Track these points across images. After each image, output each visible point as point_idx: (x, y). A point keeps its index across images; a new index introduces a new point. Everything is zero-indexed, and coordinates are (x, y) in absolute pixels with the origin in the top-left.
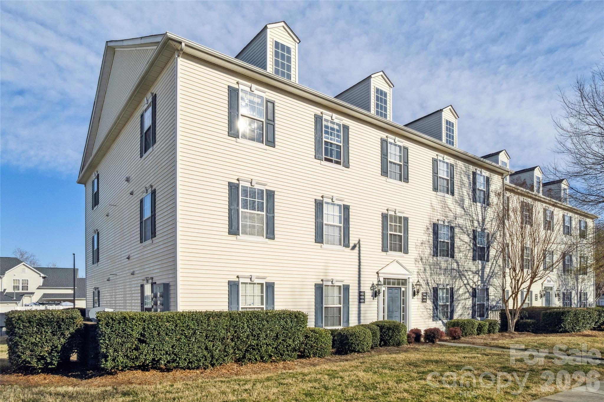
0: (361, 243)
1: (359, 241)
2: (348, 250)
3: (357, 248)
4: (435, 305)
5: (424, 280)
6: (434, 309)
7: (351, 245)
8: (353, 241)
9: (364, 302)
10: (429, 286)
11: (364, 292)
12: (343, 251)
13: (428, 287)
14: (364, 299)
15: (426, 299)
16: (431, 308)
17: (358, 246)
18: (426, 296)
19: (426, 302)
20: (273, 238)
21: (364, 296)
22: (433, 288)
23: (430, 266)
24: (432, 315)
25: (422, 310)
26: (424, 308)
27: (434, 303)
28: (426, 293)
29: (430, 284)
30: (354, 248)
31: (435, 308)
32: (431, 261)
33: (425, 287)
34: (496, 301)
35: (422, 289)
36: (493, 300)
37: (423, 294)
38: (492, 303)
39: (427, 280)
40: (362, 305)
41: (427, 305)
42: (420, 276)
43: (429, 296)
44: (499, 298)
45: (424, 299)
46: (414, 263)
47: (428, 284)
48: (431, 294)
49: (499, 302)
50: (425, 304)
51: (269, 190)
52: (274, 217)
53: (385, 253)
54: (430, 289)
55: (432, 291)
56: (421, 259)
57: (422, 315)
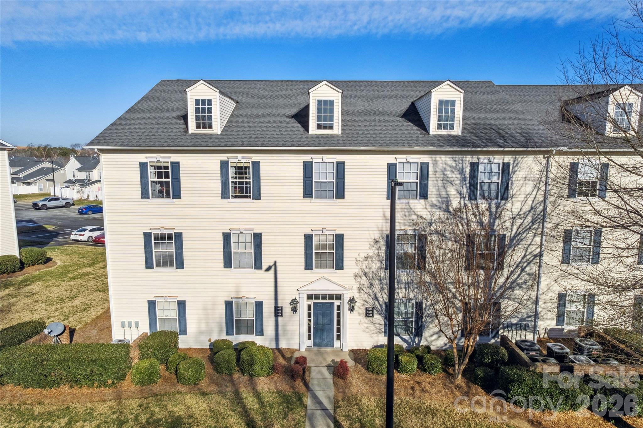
0: (278, 264)
1: (275, 263)
2: (260, 271)
3: (273, 269)
5: (370, 295)
6: (386, 325)
7: (265, 266)
8: (266, 262)
9: (282, 316)
10: (378, 300)
11: (282, 307)
12: (255, 273)
13: (376, 302)
14: (282, 313)
15: (373, 314)
16: (383, 323)
17: (273, 267)
18: (373, 311)
19: (373, 316)
20: (183, 268)
21: (282, 310)
22: (385, 303)
23: (380, 280)
24: (383, 330)
25: (366, 325)
26: (369, 322)
27: (386, 318)
28: (373, 308)
29: (381, 300)
30: (268, 269)
31: (388, 323)
32: (382, 275)
33: (371, 301)
34: (518, 318)
35: (366, 303)
36: (510, 316)
37: (367, 309)
38: (509, 320)
39: (375, 295)
40: (280, 319)
41: (374, 320)
42: (362, 291)
43: (377, 311)
44: (527, 314)
45: (370, 314)
46: (353, 278)
47: (376, 298)
48: (381, 308)
49: (527, 319)
50: (371, 319)
51: (177, 233)
52: (182, 252)
53: (309, 271)
54: (379, 303)
55: (384, 306)
56: (365, 274)
57: (367, 330)
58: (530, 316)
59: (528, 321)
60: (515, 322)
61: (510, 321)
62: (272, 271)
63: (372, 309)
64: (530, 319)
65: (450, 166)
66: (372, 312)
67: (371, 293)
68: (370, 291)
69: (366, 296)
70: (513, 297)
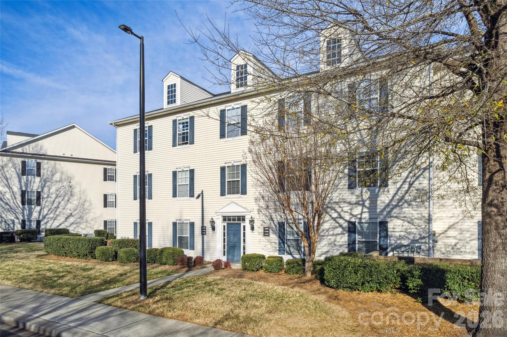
0: (204, 192)
1: (202, 191)
2: (193, 199)
4: (282, 240)
5: (267, 216)
6: (280, 243)
7: (196, 195)
8: (197, 192)
10: (273, 221)
11: (205, 227)
12: (190, 200)
13: (272, 222)
14: (206, 232)
15: (269, 233)
16: (278, 241)
17: (201, 195)
18: (269, 230)
19: (269, 236)
20: (151, 198)
21: (205, 229)
22: (279, 223)
23: (274, 202)
24: (278, 249)
25: (264, 243)
26: (267, 241)
27: (279, 237)
28: (269, 228)
29: (275, 220)
30: (198, 197)
31: (281, 242)
33: (268, 222)
34: (409, 239)
35: (264, 224)
36: (401, 238)
37: (264, 228)
38: (399, 242)
39: (271, 216)
40: (205, 236)
41: (271, 239)
42: (261, 213)
43: (272, 230)
44: (420, 235)
45: (266, 233)
46: (254, 201)
47: (272, 219)
48: (276, 228)
49: (420, 241)
50: (267, 238)
51: (149, 174)
52: (152, 187)
53: (223, 197)
54: (274, 223)
55: (278, 226)
56: (263, 197)
57: (265, 248)
58: (424, 238)
59: (421, 243)
60: (406, 244)
61: (401, 243)
62: (200, 198)
63: (268, 229)
64: (423, 241)
66: (268, 232)
67: (268, 215)
68: (267, 212)
69: (264, 217)
70: (402, 215)
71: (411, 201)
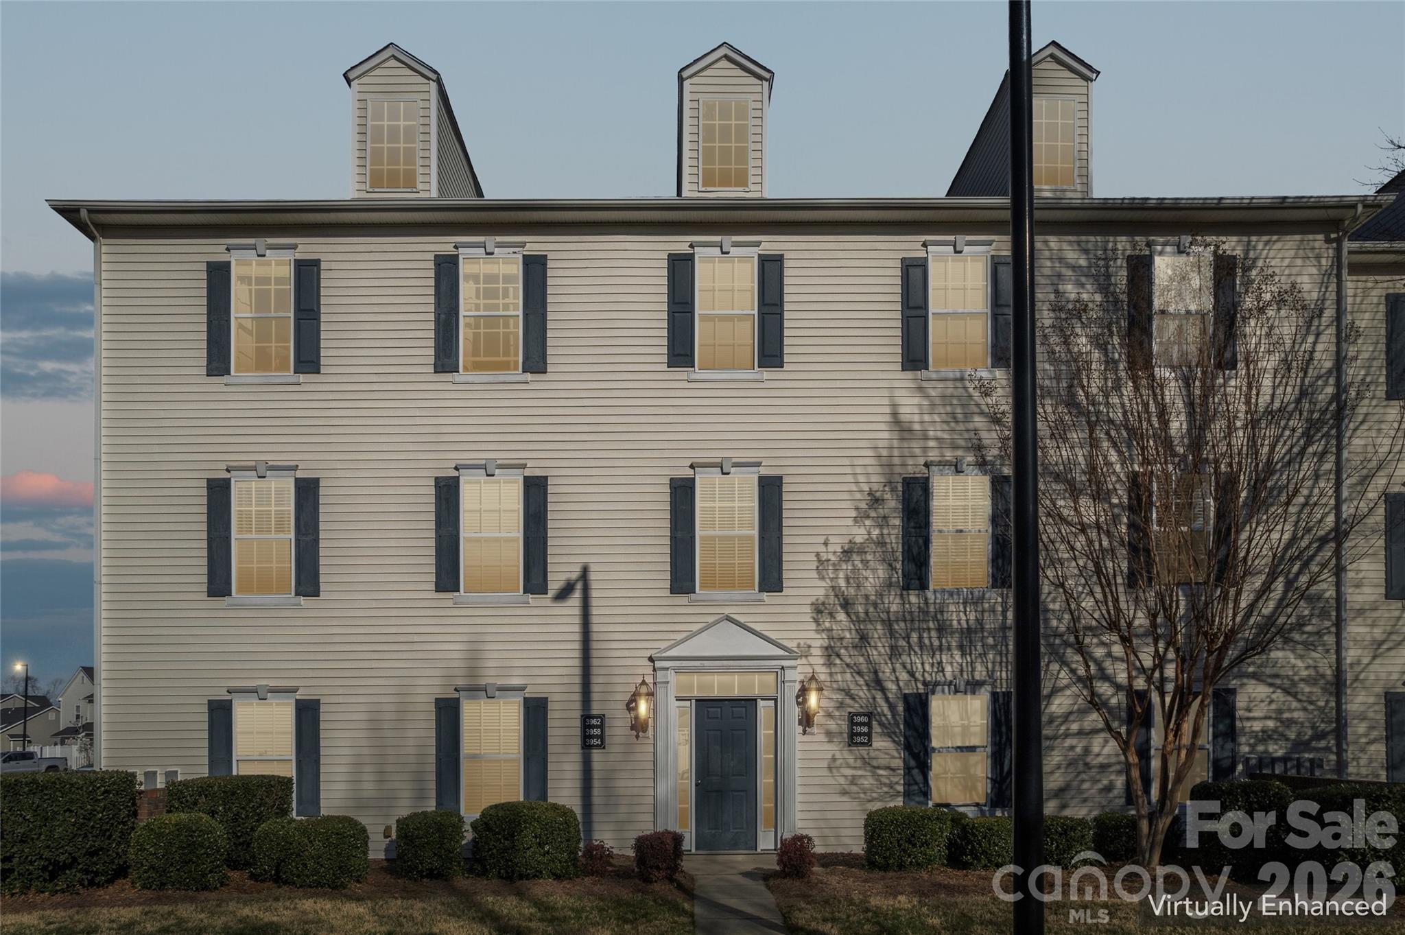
0: (592, 576)
2: (545, 600)
3: (577, 594)
4: (915, 756)
5: (860, 673)
6: (908, 769)
7: (555, 585)
8: (559, 572)
9: (602, 746)
10: (883, 690)
11: (602, 717)
12: (525, 606)
13: (879, 695)
14: (601, 737)
15: (869, 735)
16: (898, 763)
17: (579, 586)
18: (869, 725)
19: (868, 744)
20: (316, 593)
21: (601, 727)
22: (906, 697)
23: (888, 624)
24: (900, 788)
25: (849, 772)
26: (859, 763)
27: (908, 747)
28: (870, 715)
29: (891, 686)
30: (564, 593)
31: (912, 763)
32: (894, 608)
33: (863, 693)
34: (1287, 739)
35: (849, 701)
36: (1266, 736)
37: (851, 717)
38: (1261, 748)
39: (876, 672)
40: (596, 755)
41: (873, 754)
42: (838, 661)
43: (881, 724)
44: (1313, 727)
45: (860, 734)
46: (808, 618)
47: (878, 684)
48: (893, 716)
49: (1314, 744)
50: (863, 751)
51: (304, 479)
52: (316, 541)
53: (683, 599)
54: (887, 699)
55: (900, 708)
56: (846, 605)
57: (854, 789)
58: (1321, 736)
59: (1318, 750)
60: (1280, 753)
61: (1266, 752)
62: (575, 600)
63: (865, 719)
64: (1323, 744)
65: (1073, 268)
66: (865, 729)
67: (864, 668)
68: (861, 660)
69: (848, 676)
70: (1268, 671)
71: (1291, 630)
